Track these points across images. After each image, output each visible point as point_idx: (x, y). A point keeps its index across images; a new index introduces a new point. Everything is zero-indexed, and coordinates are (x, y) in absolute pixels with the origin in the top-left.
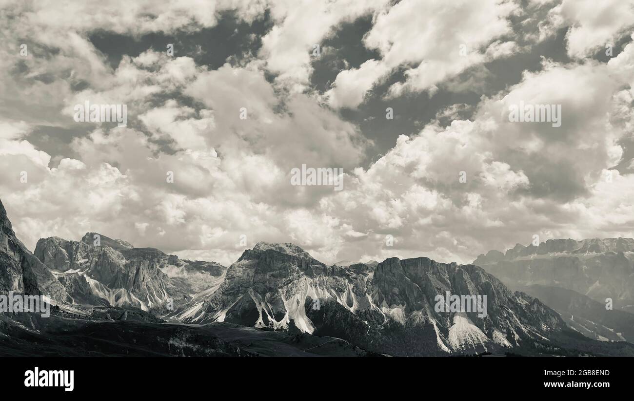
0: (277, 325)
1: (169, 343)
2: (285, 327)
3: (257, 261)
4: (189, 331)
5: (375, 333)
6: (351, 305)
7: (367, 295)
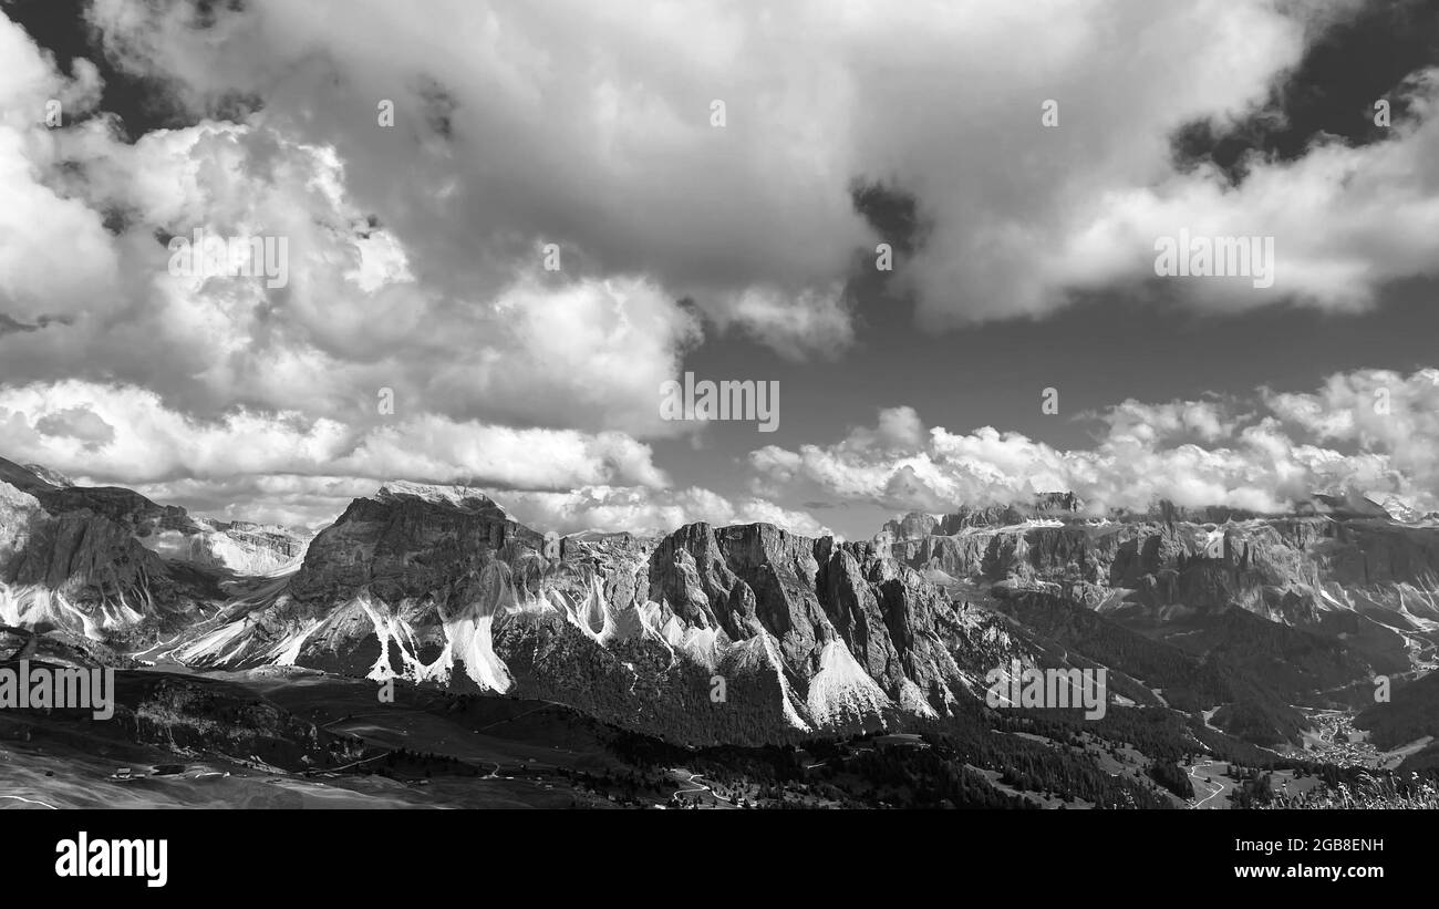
0: (421, 673)
1: (136, 716)
2: (443, 677)
3: (382, 524)
4: (190, 687)
5: (649, 690)
6: (597, 627)
7: (637, 605)
